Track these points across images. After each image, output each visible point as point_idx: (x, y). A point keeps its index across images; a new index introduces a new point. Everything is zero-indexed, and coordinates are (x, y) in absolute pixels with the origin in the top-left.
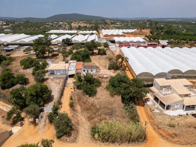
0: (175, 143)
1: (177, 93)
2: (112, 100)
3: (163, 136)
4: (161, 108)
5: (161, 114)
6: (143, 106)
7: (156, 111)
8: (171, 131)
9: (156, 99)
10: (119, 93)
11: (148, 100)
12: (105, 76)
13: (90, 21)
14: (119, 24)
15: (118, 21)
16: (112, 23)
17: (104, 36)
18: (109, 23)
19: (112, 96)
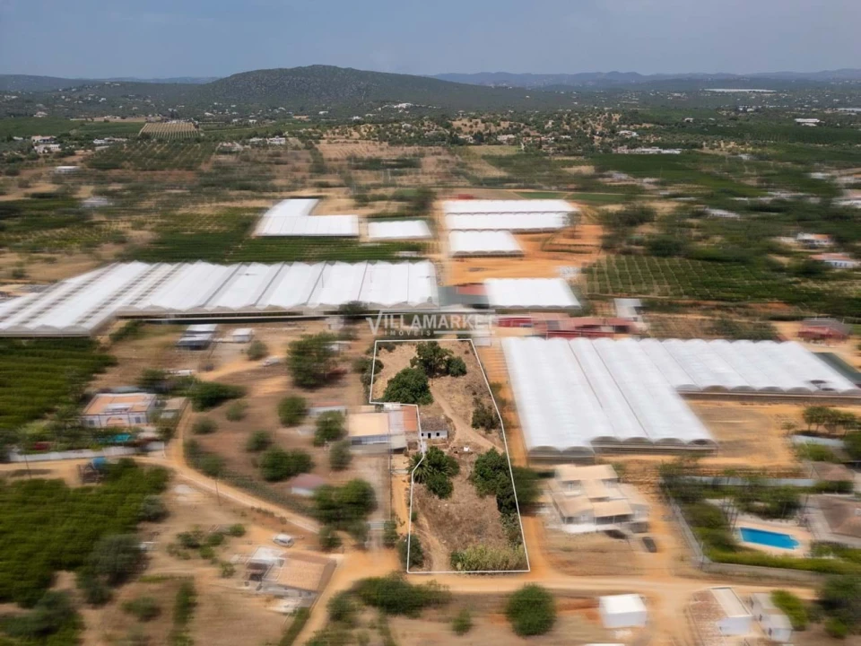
1: (586, 495)
4: (560, 521)
5: (558, 531)
6: (533, 515)
7: (553, 526)
10: (493, 492)
12: (466, 449)
13: (390, 125)
14: (509, 140)
15: (505, 125)
16: (480, 139)
17: (454, 257)
18: (469, 136)
19: (482, 497)
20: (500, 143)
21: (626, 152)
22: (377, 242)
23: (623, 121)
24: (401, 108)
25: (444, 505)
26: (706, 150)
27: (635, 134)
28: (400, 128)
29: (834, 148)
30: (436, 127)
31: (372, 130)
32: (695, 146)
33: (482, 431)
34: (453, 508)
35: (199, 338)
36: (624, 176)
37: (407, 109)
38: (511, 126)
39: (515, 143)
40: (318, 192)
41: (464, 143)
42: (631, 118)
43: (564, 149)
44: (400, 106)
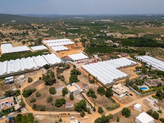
0: (125, 104)
1: (120, 90)
2: (103, 97)
3: (122, 103)
4: (118, 95)
5: (119, 97)
6: (113, 96)
7: (118, 97)
8: (124, 101)
9: (115, 93)
10: (104, 94)
11: (113, 94)
12: (93, 88)
13: (16, 26)
14: (45, 28)
15: (43, 25)
16: (39, 28)
17: (56, 52)
18: (36, 27)
19: (102, 96)
20: (44, 28)
21: (69, 29)
22: (36, 51)
23: (65, 23)
24: (13, 22)
25: (97, 99)
26: (82, 28)
27: (68, 26)
28: (19, 26)
29: (100, 27)
30: (27, 26)
31: (12, 27)
32: (79, 27)
33: (93, 84)
34: (99, 99)
35: (10, 80)
36: (72, 34)
37: (15, 22)
38: (44, 25)
39: (47, 28)
40: (7, 42)
41: (36, 29)
42: (66, 23)
43: (57, 29)
44: (13, 21)
